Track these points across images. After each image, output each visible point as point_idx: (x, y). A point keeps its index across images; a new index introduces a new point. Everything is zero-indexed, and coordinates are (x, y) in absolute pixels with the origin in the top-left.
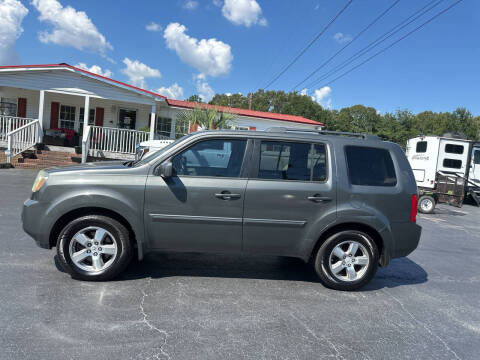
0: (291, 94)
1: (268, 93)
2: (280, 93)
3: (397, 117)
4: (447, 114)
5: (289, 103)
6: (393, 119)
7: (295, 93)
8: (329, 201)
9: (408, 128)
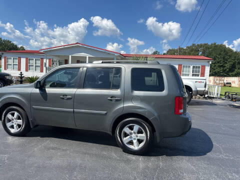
0: (212, 44)
1: (198, 45)
2: (205, 44)
5: (211, 50)
7: (215, 44)
8: (120, 100)
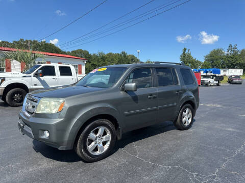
3: (98, 55)
4: (118, 54)
6: (97, 56)
9: (104, 60)
